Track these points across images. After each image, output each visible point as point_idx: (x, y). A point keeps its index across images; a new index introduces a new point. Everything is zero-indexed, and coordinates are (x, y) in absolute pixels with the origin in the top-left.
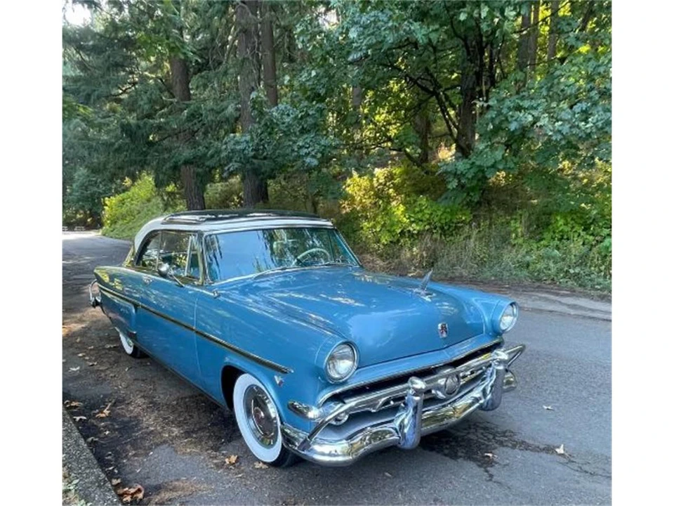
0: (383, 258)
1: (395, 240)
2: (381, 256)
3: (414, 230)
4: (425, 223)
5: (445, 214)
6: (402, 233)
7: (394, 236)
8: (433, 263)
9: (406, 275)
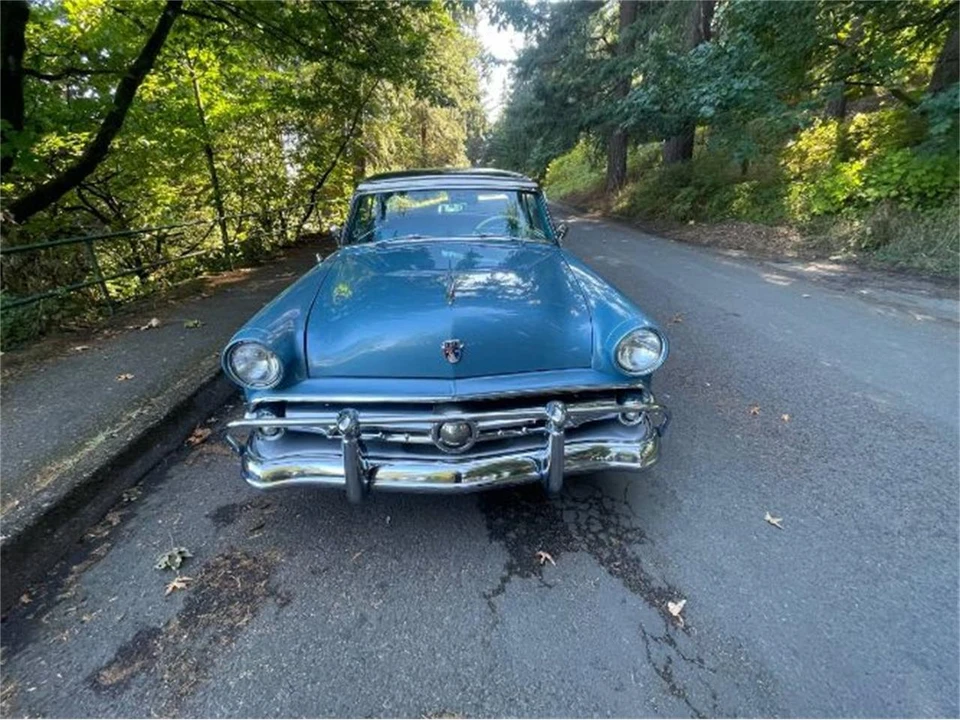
0: (805, 233)
1: (833, 210)
2: (801, 230)
3: (869, 197)
4: (892, 188)
5: (932, 175)
6: (849, 201)
7: (833, 205)
8: (879, 244)
9: (827, 258)
